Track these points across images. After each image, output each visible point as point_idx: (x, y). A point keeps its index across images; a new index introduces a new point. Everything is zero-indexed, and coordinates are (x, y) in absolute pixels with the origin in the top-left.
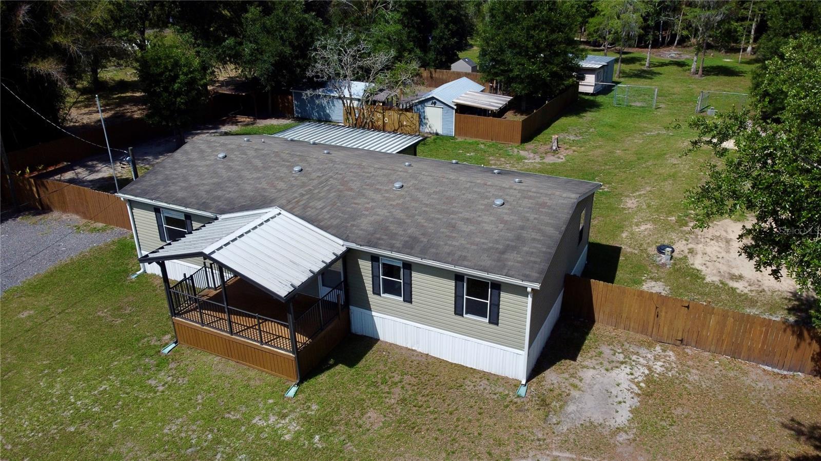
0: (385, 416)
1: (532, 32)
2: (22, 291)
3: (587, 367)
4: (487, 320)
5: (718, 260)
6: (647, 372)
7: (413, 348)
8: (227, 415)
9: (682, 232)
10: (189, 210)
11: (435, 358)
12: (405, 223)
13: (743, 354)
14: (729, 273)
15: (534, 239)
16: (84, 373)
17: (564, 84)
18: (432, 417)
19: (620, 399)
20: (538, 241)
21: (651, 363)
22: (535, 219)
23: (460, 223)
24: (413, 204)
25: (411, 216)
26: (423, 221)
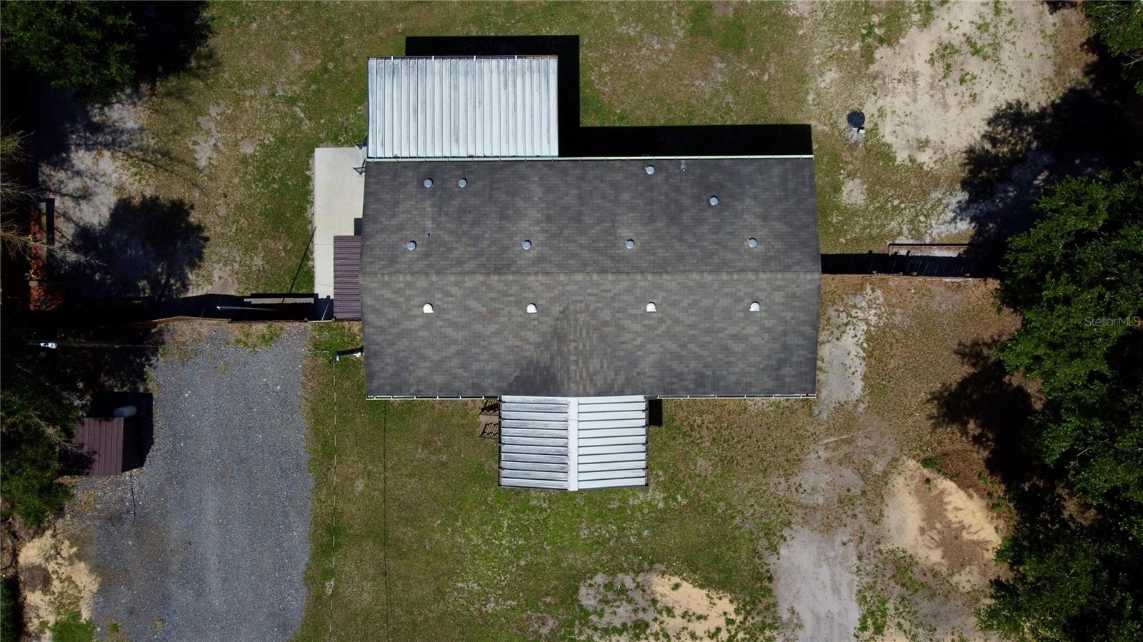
0: (710, 460)
2: (321, 463)
5: (907, 119)
6: (866, 327)
9: (870, 78)
14: (917, 140)
15: (798, 345)
18: (740, 446)
19: (853, 369)
20: (802, 346)
21: (867, 314)
23: (730, 343)
24: (678, 329)
25: (683, 346)
26: (697, 349)
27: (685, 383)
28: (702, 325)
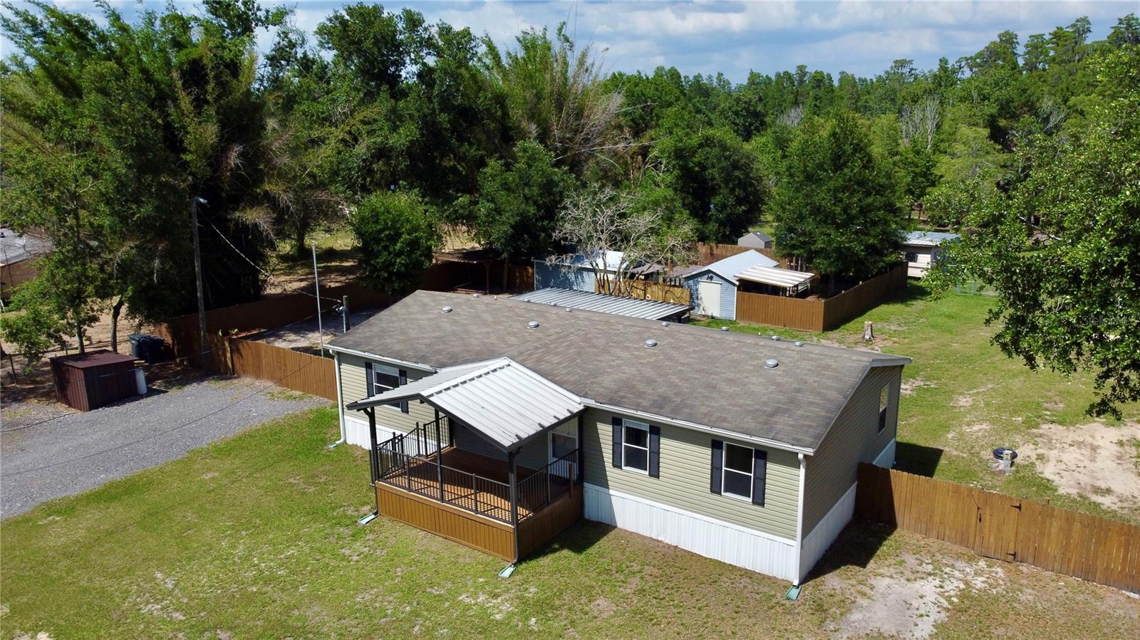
0: (617, 605)
1: (840, 195)
2: (207, 453)
3: (882, 575)
4: (750, 500)
5: (1078, 469)
6: (962, 586)
7: (659, 539)
8: (429, 590)
9: (1029, 434)
10: (405, 363)
11: (685, 551)
12: (656, 381)
13: (1098, 575)
14: (1093, 486)
15: (812, 403)
16: (271, 536)
17: (884, 262)
18: (676, 611)
19: (922, 612)
20: (817, 404)
21: (969, 578)
22: (815, 382)
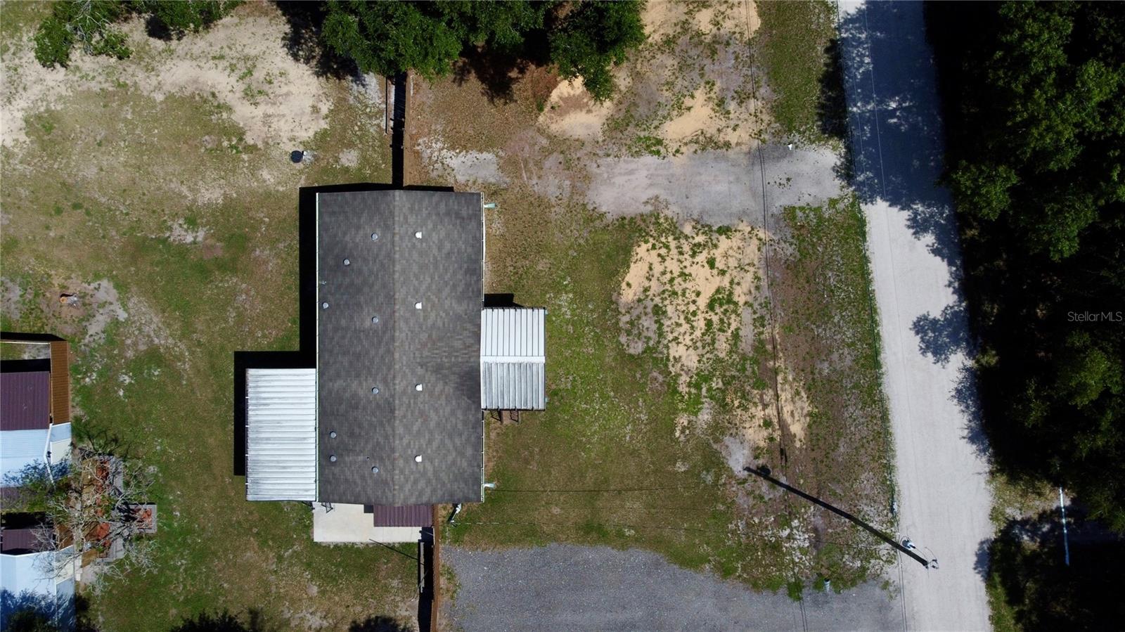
0: (539, 261)
2: (540, 537)
3: (456, 180)
5: (297, 121)
6: (445, 150)
9: (266, 148)
14: (312, 113)
16: (579, 426)
18: (529, 239)
19: (474, 159)
21: (436, 149)
23: (445, 251)
24: (434, 287)
25: (446, 284)
26: (449, 274)
27: (473, 282)
28: (431, 271)
